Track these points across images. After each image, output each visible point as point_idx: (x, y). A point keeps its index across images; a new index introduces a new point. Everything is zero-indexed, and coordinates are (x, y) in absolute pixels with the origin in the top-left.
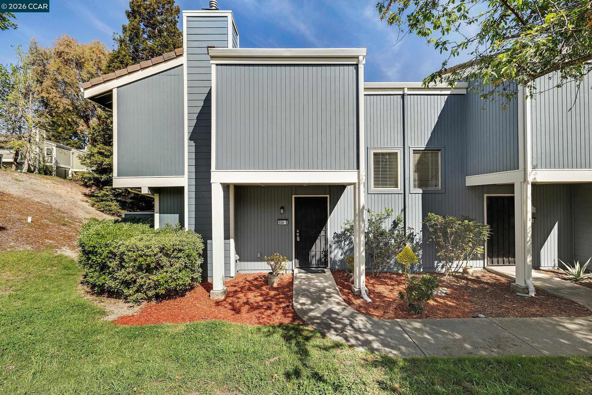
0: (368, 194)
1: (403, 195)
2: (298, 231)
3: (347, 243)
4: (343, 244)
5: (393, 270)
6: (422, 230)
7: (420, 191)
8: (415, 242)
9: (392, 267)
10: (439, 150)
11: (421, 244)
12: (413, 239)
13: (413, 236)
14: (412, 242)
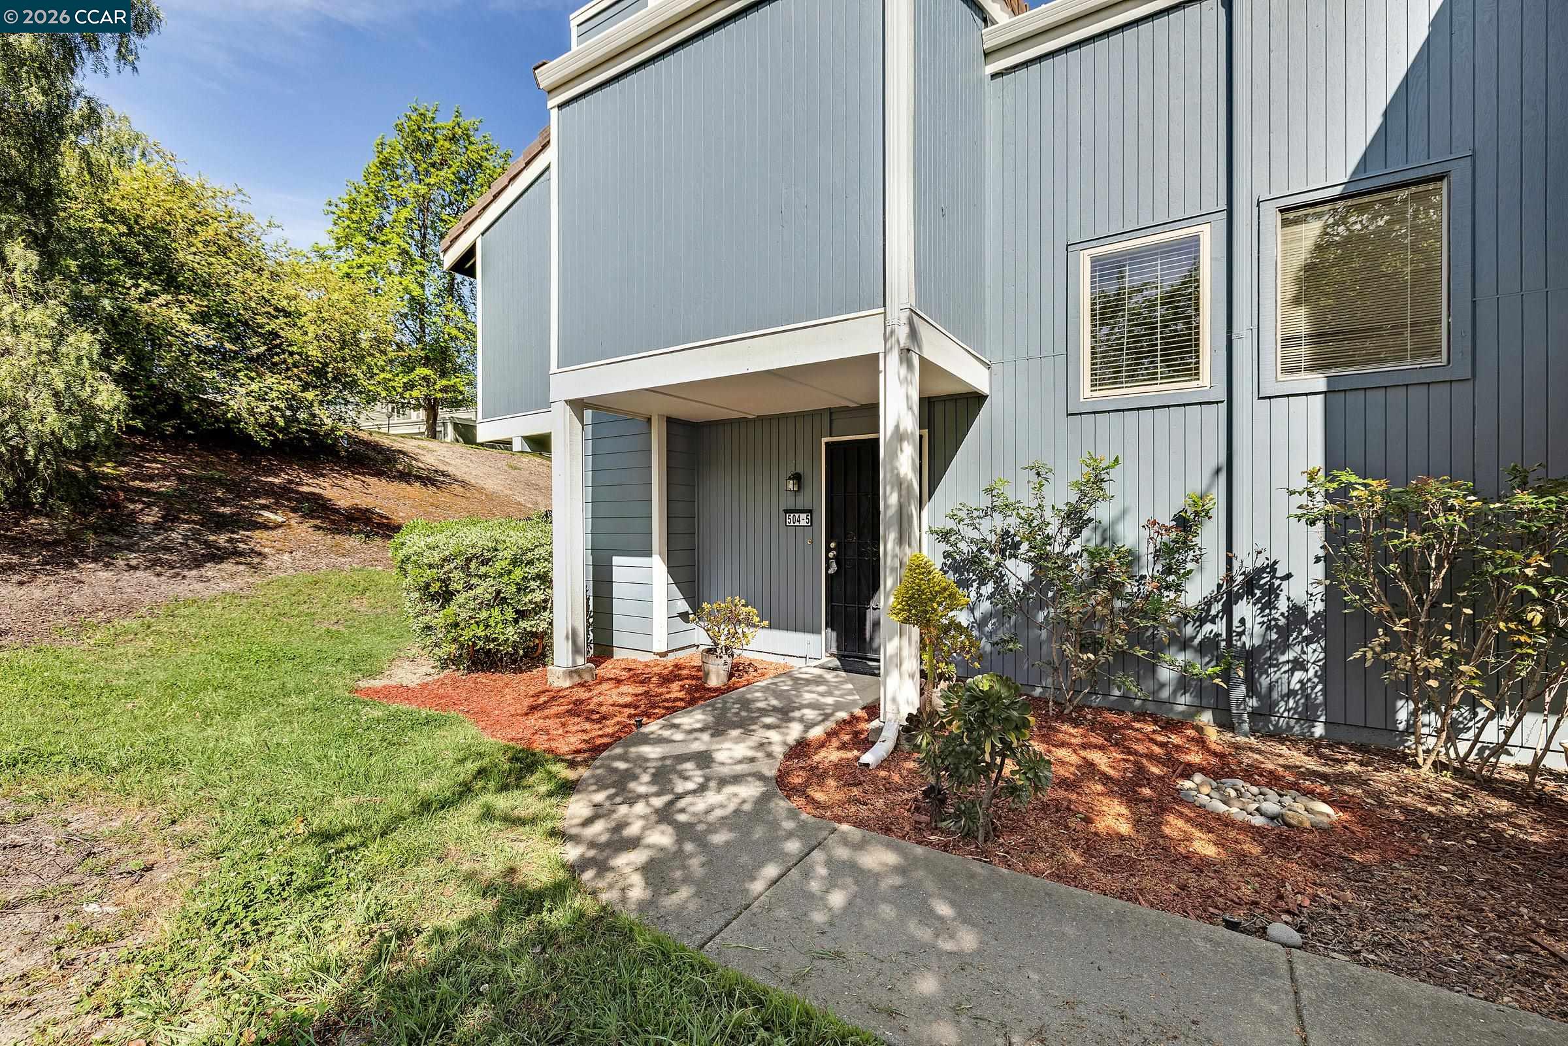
0: (1068, 415)
1: (1223, 407)
2: (833, 545)
3: (989, 588)
4: (973, 594)
5: (1172, 710)
6: (1321, 553)
7: (1319, 382)
8: (1283, 605)
9: (1165, 694)
10: (1439, 178)
11: (1317, 614)
12: (1272, 592)
13: (1273, 577)
14: (1270, 605)
